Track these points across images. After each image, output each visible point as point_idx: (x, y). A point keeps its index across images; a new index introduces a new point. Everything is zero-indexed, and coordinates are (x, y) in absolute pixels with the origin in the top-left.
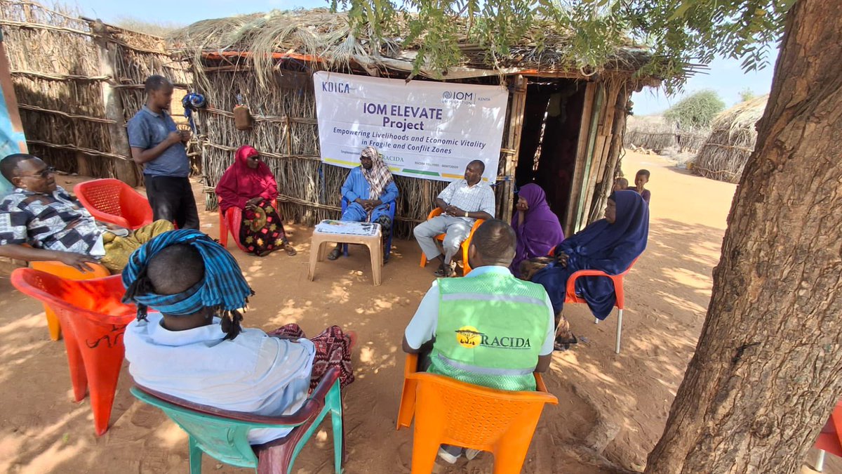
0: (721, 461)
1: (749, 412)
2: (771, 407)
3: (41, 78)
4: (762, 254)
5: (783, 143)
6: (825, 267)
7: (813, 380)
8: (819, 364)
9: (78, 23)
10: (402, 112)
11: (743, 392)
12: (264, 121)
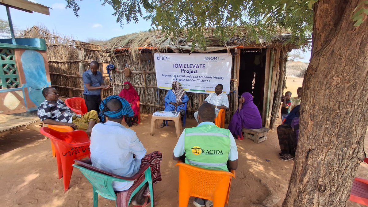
0: (308, 204)
1: (315, 180)
2: (324, 178)
3: (58, 63)
4: (311, 111)
5: (312, 66)
6: (334, 114)
7: (339, 164)
8: (340, 157)
9: (72, 42)
10: (189, 66)
11: (312, 171)
12: (136, 73)
